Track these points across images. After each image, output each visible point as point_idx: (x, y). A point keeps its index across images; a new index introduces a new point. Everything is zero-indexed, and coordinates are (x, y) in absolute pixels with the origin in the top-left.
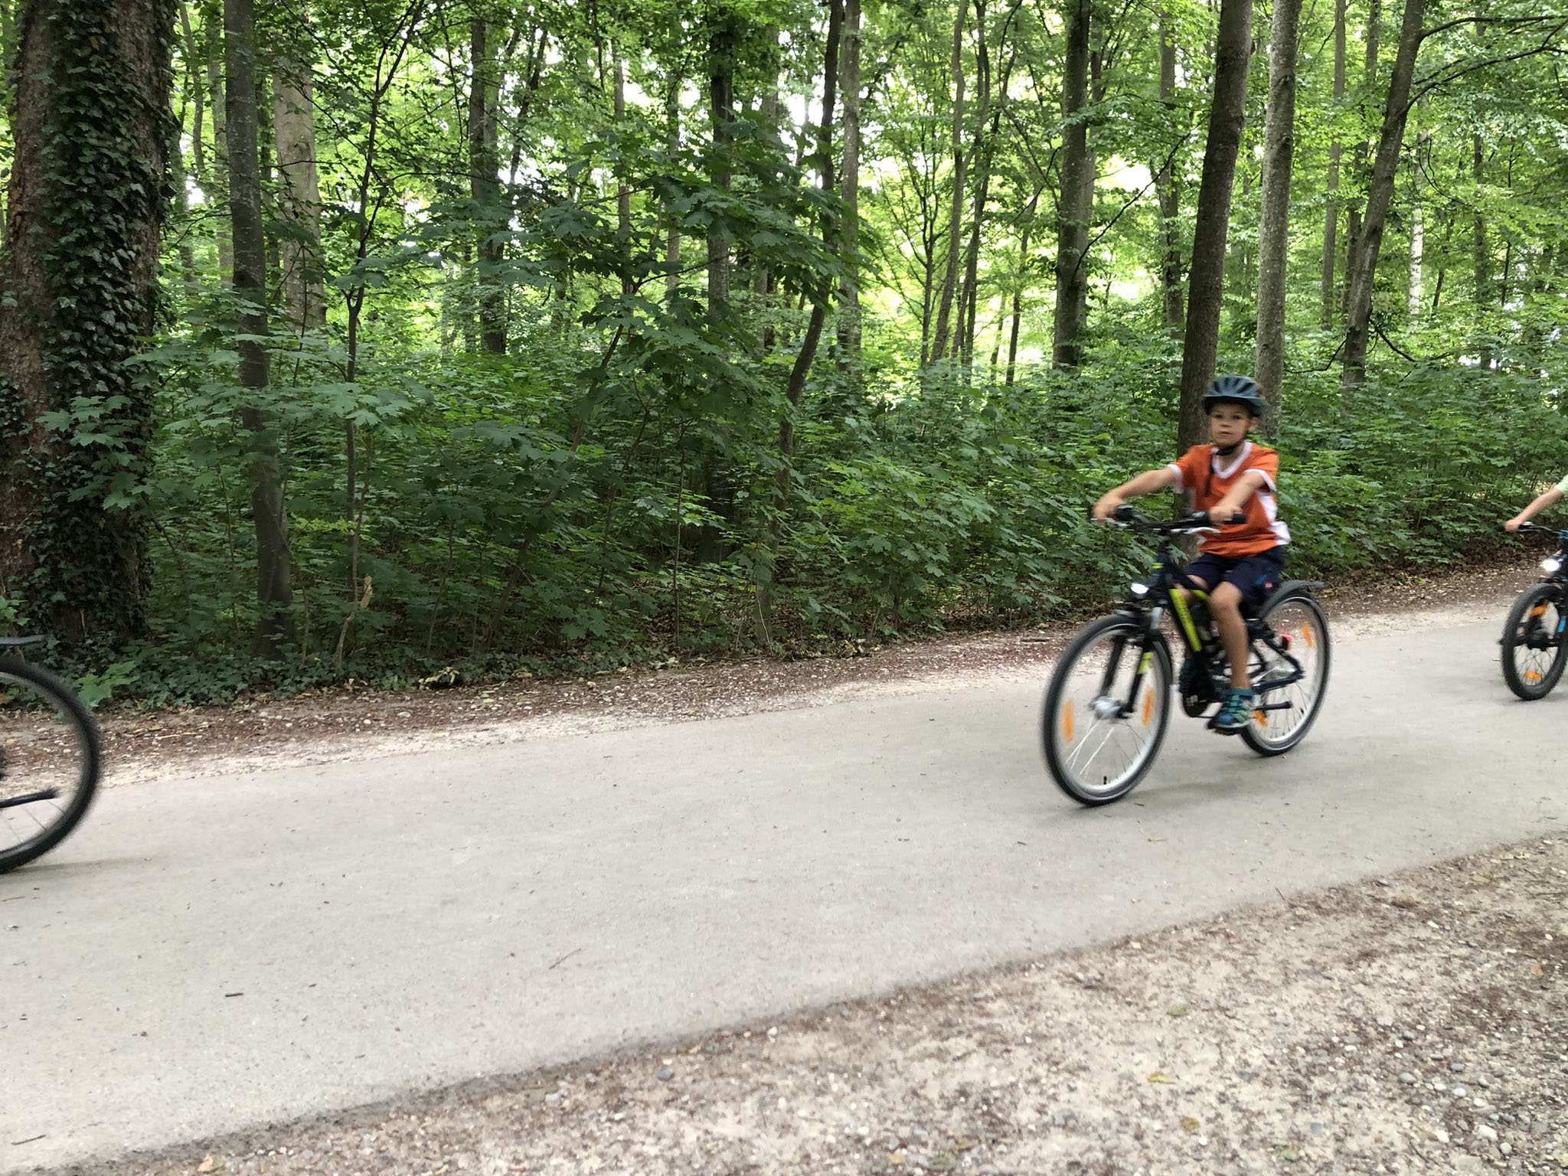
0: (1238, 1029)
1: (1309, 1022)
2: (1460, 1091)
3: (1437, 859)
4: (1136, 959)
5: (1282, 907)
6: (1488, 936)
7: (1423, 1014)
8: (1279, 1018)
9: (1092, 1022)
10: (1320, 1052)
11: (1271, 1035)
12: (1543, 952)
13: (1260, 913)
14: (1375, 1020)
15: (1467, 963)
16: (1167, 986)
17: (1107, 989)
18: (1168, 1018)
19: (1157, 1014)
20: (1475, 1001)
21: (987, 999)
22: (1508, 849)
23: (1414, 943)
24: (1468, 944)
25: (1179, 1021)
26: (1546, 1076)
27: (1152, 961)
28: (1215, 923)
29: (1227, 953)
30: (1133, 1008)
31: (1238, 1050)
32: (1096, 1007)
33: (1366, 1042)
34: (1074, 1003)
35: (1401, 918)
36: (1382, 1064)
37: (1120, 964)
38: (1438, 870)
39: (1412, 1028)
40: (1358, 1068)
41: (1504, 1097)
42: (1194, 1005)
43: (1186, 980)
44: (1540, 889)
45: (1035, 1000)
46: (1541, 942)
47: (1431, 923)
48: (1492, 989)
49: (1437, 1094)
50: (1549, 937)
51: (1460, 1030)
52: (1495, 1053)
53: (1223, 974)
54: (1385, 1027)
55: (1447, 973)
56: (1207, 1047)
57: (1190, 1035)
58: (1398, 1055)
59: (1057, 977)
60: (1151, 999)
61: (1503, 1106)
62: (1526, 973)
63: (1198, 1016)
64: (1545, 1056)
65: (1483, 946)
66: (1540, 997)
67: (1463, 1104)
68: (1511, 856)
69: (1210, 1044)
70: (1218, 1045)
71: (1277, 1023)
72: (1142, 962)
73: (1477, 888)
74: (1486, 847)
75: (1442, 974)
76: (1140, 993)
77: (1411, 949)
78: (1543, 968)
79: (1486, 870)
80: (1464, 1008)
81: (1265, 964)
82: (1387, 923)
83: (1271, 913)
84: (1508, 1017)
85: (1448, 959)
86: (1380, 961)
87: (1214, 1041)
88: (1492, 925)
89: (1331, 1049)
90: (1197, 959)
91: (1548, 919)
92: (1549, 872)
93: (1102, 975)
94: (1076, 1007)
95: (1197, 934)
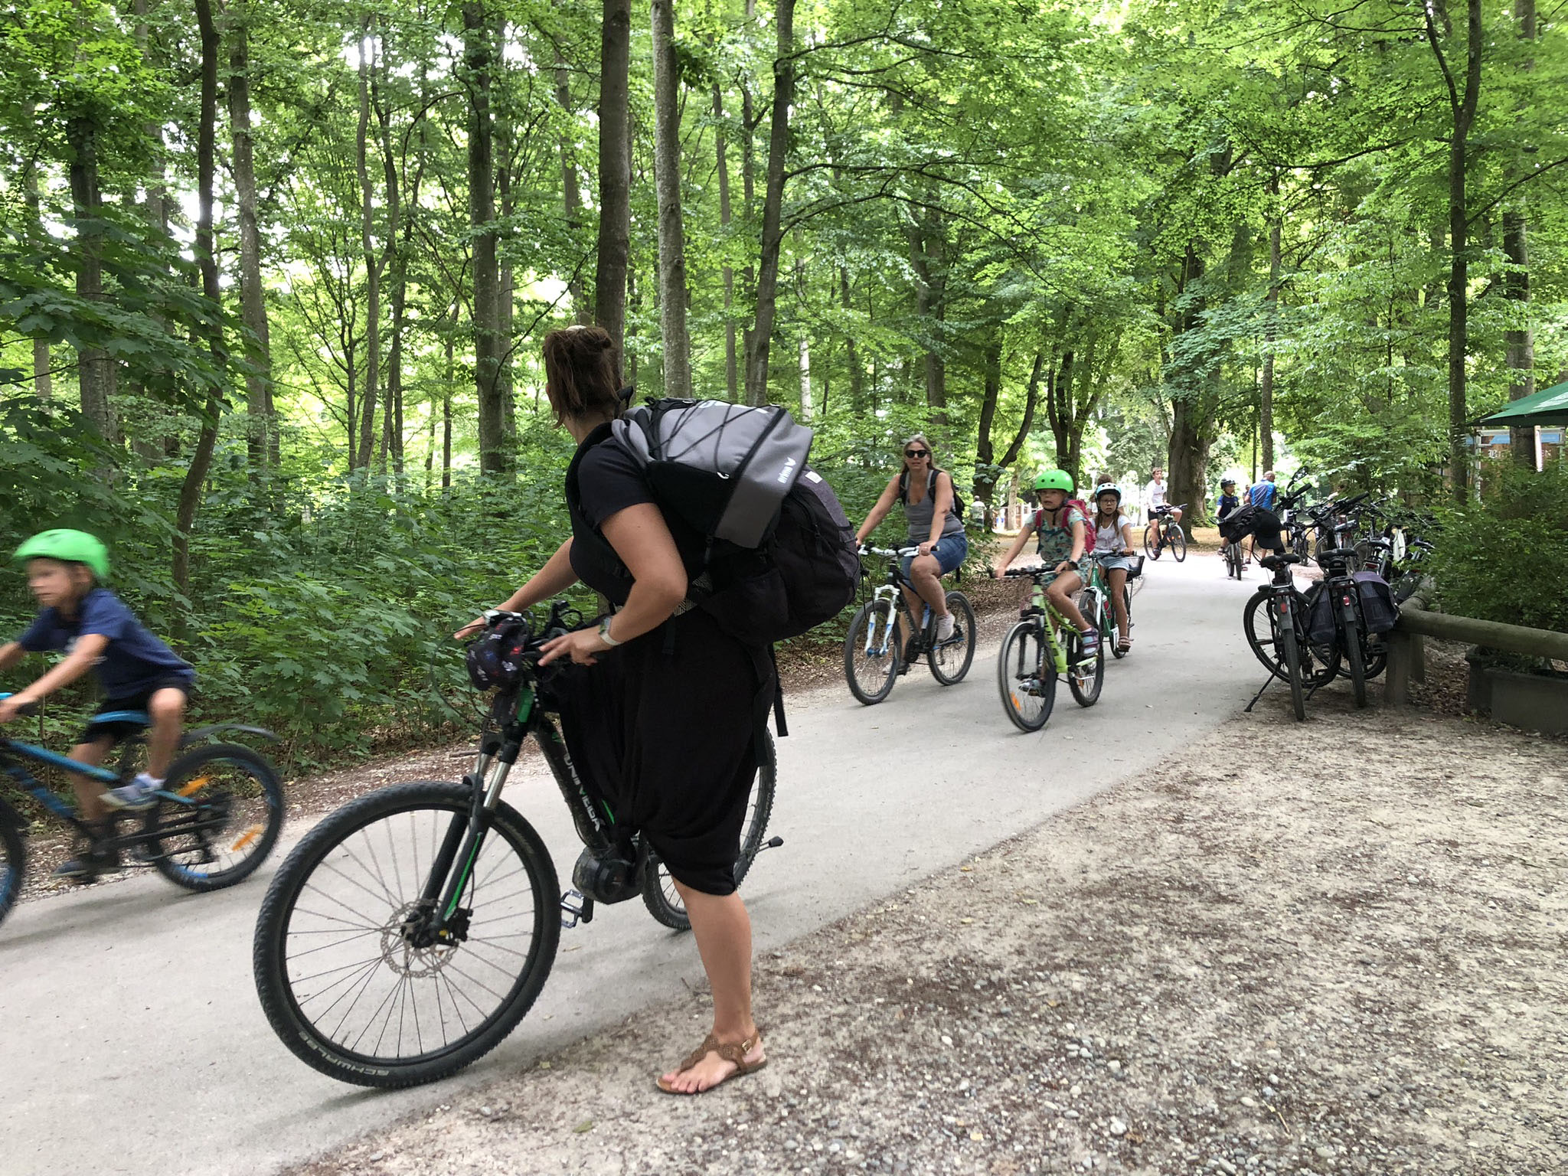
0: (641, 1132)
1: (707, 1110)
2: (835, 1147)
3: (823, 924)
4: (545, 1079)
5: (686, 996)
6: (862, 992)
7: (805, 1078)
8: (680, 1111)
9: (497, 1158)
10: (715, 1138)
11: (671, 1130)
12: (905, 998)
13: (666, 1007)
14: (765, 1094)
15: (845, 1019)
16: (575, 1102)
17: (514, 1119)
18: (575, 1135)
19: (564, 1134)
20: (849, 1055)
21: (385, 1158)
22: (880, 903)
23: (801, 1009)
24: (846, 1002)
25: (584, 1136)
26: (906, 1115)
27: (559, 1078)
28: (624, 1025)
29: (634, 1055)
30: (540, 1133)
31: (640, 1154)
32: (502, 1140)
33: (756, 1117)
34: (480, 1140)
35: (791, 987)
36: (769, 1137)
37: (529, 1089)
38: (823, 934)
39: (796, 1094)
40: (748, 1145)
41: (871, 1143)
42: (599, 1117)
43: (593, 1092)
44: (905, 937)
45: (439, 1146)
46: (904, 987)
47: (817, 988)
48: (864, 1040)
49: (816, 1154)
50: (910, 981)
51: (837, 1086)
52: (864, 1103)
53: (630, 1077)
54: (772, 1099)
55: (828, 1033)
56: (611, 1158)
57: (595, 1150)
58: (783, 1124)
59: (464, 1116)
60: (558, 1119)
61: (870, 1153)
62: (892, 1020)
63: (605, 1127)
64: (905, 1096)
65: (857, 1000)
66: (902, 1040)
67: (837, 1158)
68: (882, 910)
69: (615, 1154)
70: (621, 1153)
71: (678, 1118)
72: (552, 1082)
73: (853, 945)
74: (863, 905)
75: (822, 1035)
76: (548, 1113)
77: (798, 1016)
78: (905, 1012)
79: (861, 928)
80: (841, 1064)
81: (669, 1059)
82: (779, 995)
83: (676, 1006)
84: (877, 1064)
85: (828, 1020)
86: (772, 1034)
87: (618, 1150)
88: (865, 979)
89: (726, 1131)
90: (606, 1066)
91: (910, 964)
92: (911, 920)
93: (509, 1103)
94: (482, 1144)
95: (606, 1040)
